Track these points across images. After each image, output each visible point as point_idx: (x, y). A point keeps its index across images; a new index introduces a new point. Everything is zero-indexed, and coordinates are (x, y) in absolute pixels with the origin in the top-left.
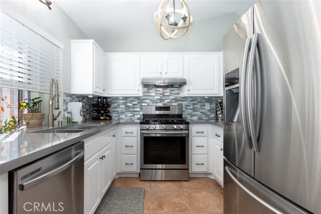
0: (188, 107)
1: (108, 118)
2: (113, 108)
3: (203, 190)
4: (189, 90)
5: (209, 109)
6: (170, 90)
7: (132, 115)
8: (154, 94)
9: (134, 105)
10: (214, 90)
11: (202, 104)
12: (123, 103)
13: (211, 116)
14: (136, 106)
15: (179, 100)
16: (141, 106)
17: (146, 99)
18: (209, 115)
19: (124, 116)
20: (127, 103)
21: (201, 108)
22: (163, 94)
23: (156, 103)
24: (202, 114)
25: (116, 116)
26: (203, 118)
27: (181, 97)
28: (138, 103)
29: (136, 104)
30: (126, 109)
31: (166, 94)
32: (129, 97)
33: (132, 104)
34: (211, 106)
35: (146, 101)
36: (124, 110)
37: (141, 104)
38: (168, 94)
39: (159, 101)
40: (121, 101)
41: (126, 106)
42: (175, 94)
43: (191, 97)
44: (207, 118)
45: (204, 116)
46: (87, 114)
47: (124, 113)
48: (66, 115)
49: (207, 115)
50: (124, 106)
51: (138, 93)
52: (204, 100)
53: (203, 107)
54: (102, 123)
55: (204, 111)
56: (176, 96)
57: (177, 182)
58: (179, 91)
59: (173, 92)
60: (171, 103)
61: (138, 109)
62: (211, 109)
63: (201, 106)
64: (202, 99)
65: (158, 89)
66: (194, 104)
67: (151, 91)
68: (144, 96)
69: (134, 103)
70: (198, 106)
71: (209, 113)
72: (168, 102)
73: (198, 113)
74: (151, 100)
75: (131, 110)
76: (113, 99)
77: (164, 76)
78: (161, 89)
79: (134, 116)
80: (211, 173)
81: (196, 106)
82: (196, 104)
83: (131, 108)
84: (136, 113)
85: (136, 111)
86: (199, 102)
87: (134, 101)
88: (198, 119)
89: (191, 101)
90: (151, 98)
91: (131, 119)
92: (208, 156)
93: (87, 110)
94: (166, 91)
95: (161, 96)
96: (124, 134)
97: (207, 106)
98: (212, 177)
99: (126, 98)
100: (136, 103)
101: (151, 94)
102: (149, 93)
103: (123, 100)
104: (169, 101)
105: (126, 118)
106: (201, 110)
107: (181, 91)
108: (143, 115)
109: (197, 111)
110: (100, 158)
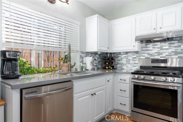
1: (112, 68)
2: (118, 61)
6: (169, 44)
8: (151, 48)
12: (125, 57)
15: (179, 53)
16: (139, 59)
17: (144, 53)
19: (126, 67)
22: (161, 48)
23: (154, 56)
25: (119, 67)
28: (137, 56)
29: (135, 58)
30: (127, 62)
31: (164, 48)
33: (132, 58)
35: (144, 55)
36: (125, 62)
37: (139, 58)
38: (167, 47)
39: (157, 54)
40: (123, 55)
42: (176, 47)
46: (99, 64)
47: (126, 65)
48: (82, 65)
50: (126, 59)
51: (134, 48)
54: (107, 71)
58: (180, 44)
59: (173, 45)
60: (171, 55)
61: (137, 62)
67: (148, 46)
68: (142, 50)
72: (166, 55)
74: (149, 54)
76: (118, 54)
78: (159, 43)
84: (135, 65)
90: (149, 52)
93: (99, 62)
94: (164, 44)
95: (159, 49)
96: (119, 81)
99: (127, 53)
100: (135, 56)
101: (148, 49)
102: (147, 47)
103: (125, 54)
104: (168, 54)
105: (127, 68)
108: (141, 66)
110: (91, 95)
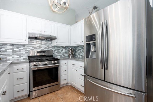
0: (55, 51)
3: (68, 92)
4: (57, 42)
5: (65, 52)
6: (45, 42)
7: (18, 56)
8: (35, 43)
9: (19, 50)
10: (68, 43)
11: (62, 50)
12: (10, 48)
13: (66, 56)
14: (21, 51)
15: (50, 48)
16: (25, 51)
17: (30, 46)
18: (65, 55)
19: (11, 58)
20: (14, 48)
21: (62, 52)
23: (37, 49)
24: (62, 55)
26: (63, 57)
27: (51, 46)
28: (23, 48)
30: (13, 53)
31: (42, 44)
32: (15, 45)
33: (18, 49)
34: (66, 51)
35: (29, 47)
36: (11, 53)
37: (26, 49)
40: (8, 47)
41: (13, 51)
42: (49, 44)
43: (57, 46)
44: (64, 57)
45: (63, 56)
47: (11, 55)
49: (64, 55)
50: (11, 51)
51: (25, 42)
52: (63, 48)
53: (62, 51)
55: (63, 53)
56: (49, 45)
57: (54, 92)
58: (50, 43)
59: (47, 43)
61: (24, 53)
62: (66, 52)
63: (61, 51)
64: (62, 47)
65: (38, 41)
66: (58, 50)
67: (33, 41)
68: (29, 44)
69: (19, 48)
70: (60, 51)
71: (65, 54)
73: (60, 54)
74: (33, 47)
75: (17, 53)
77: (43, 33)
79: (20, 57)
80: (69, 83)
81: (59, 51)
82: (59, 50)
83: (18, 52)
84: (22, 55)
85: (22, 54)
86: (60, 49)
87: (20, 47)
88: (60, 57)
89: (57, 48)
90: (33, 46)
91: (17, 59)
92: (68, 75)
94: (43, 42)
95: (40, 45)
96: (16, 70)
97: (64, 51)
98: (69, 85)
99: (13, 45)
100: (22, 48)
101: (33, 43)
103: (10, 46)
104: (45, 48)
105: (13, 59)
106: (62, 53)
107: (51, 42)
108: (28, 56)
109: (59, 53)
110: (2, 95)
